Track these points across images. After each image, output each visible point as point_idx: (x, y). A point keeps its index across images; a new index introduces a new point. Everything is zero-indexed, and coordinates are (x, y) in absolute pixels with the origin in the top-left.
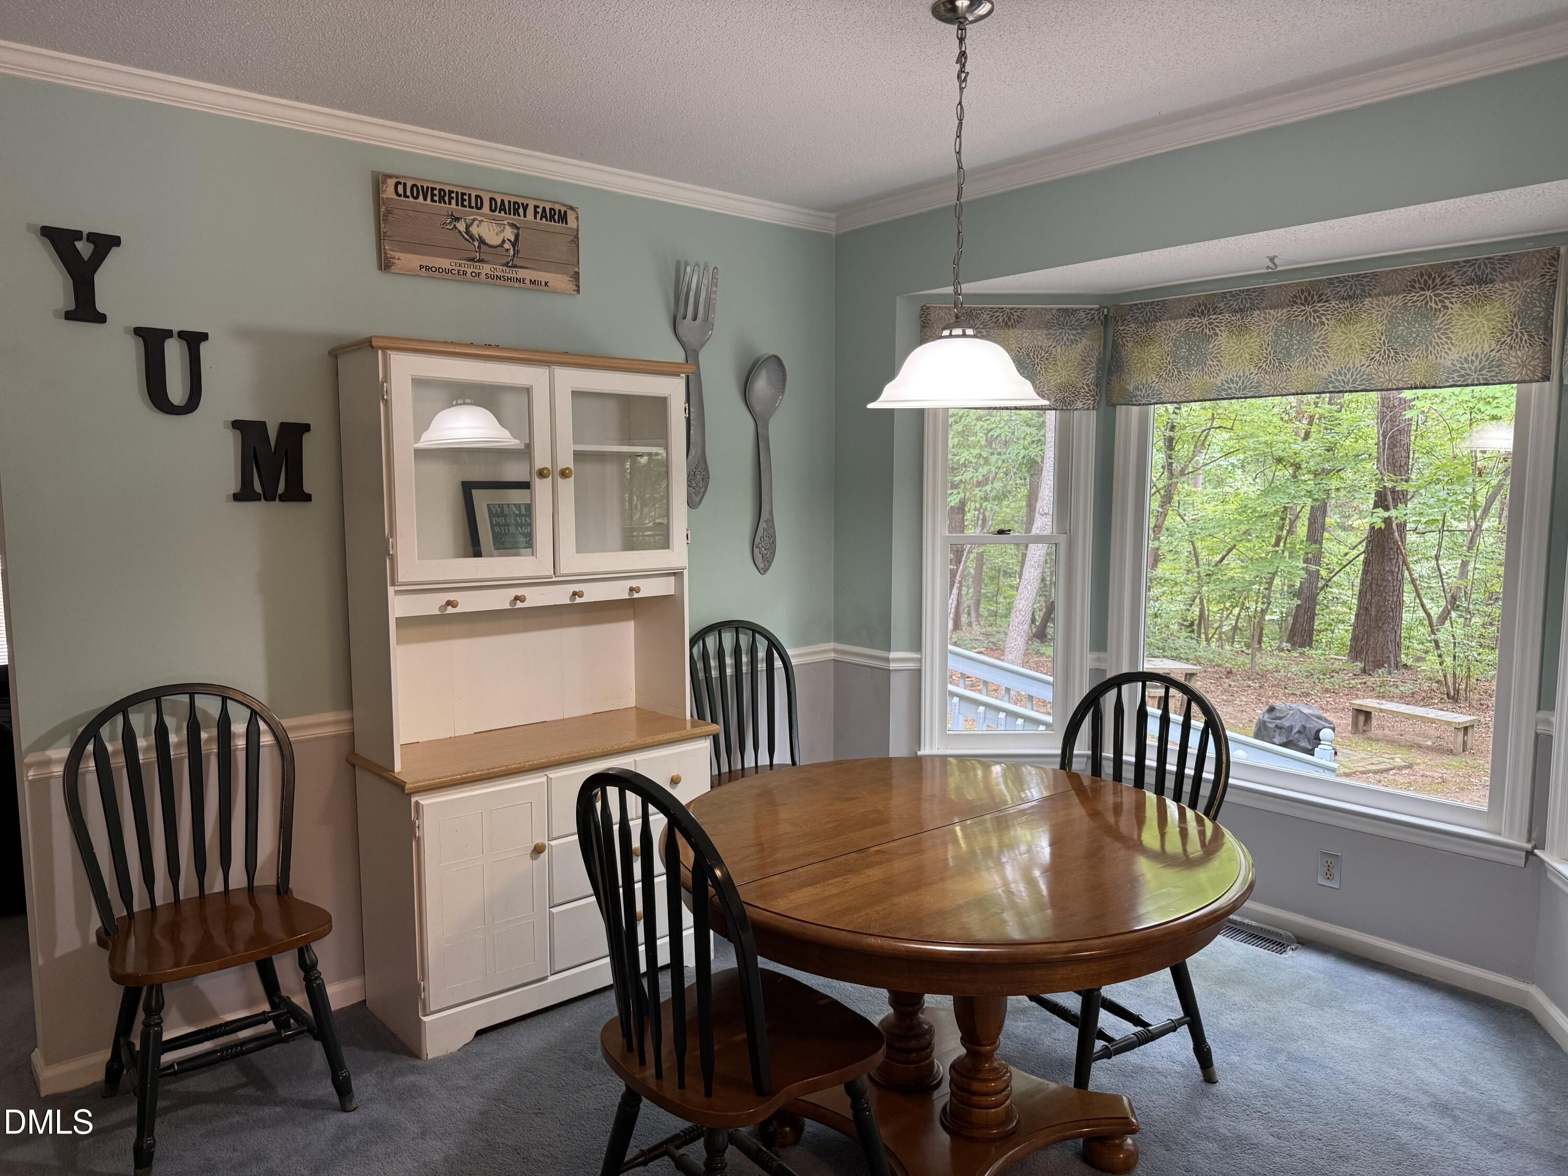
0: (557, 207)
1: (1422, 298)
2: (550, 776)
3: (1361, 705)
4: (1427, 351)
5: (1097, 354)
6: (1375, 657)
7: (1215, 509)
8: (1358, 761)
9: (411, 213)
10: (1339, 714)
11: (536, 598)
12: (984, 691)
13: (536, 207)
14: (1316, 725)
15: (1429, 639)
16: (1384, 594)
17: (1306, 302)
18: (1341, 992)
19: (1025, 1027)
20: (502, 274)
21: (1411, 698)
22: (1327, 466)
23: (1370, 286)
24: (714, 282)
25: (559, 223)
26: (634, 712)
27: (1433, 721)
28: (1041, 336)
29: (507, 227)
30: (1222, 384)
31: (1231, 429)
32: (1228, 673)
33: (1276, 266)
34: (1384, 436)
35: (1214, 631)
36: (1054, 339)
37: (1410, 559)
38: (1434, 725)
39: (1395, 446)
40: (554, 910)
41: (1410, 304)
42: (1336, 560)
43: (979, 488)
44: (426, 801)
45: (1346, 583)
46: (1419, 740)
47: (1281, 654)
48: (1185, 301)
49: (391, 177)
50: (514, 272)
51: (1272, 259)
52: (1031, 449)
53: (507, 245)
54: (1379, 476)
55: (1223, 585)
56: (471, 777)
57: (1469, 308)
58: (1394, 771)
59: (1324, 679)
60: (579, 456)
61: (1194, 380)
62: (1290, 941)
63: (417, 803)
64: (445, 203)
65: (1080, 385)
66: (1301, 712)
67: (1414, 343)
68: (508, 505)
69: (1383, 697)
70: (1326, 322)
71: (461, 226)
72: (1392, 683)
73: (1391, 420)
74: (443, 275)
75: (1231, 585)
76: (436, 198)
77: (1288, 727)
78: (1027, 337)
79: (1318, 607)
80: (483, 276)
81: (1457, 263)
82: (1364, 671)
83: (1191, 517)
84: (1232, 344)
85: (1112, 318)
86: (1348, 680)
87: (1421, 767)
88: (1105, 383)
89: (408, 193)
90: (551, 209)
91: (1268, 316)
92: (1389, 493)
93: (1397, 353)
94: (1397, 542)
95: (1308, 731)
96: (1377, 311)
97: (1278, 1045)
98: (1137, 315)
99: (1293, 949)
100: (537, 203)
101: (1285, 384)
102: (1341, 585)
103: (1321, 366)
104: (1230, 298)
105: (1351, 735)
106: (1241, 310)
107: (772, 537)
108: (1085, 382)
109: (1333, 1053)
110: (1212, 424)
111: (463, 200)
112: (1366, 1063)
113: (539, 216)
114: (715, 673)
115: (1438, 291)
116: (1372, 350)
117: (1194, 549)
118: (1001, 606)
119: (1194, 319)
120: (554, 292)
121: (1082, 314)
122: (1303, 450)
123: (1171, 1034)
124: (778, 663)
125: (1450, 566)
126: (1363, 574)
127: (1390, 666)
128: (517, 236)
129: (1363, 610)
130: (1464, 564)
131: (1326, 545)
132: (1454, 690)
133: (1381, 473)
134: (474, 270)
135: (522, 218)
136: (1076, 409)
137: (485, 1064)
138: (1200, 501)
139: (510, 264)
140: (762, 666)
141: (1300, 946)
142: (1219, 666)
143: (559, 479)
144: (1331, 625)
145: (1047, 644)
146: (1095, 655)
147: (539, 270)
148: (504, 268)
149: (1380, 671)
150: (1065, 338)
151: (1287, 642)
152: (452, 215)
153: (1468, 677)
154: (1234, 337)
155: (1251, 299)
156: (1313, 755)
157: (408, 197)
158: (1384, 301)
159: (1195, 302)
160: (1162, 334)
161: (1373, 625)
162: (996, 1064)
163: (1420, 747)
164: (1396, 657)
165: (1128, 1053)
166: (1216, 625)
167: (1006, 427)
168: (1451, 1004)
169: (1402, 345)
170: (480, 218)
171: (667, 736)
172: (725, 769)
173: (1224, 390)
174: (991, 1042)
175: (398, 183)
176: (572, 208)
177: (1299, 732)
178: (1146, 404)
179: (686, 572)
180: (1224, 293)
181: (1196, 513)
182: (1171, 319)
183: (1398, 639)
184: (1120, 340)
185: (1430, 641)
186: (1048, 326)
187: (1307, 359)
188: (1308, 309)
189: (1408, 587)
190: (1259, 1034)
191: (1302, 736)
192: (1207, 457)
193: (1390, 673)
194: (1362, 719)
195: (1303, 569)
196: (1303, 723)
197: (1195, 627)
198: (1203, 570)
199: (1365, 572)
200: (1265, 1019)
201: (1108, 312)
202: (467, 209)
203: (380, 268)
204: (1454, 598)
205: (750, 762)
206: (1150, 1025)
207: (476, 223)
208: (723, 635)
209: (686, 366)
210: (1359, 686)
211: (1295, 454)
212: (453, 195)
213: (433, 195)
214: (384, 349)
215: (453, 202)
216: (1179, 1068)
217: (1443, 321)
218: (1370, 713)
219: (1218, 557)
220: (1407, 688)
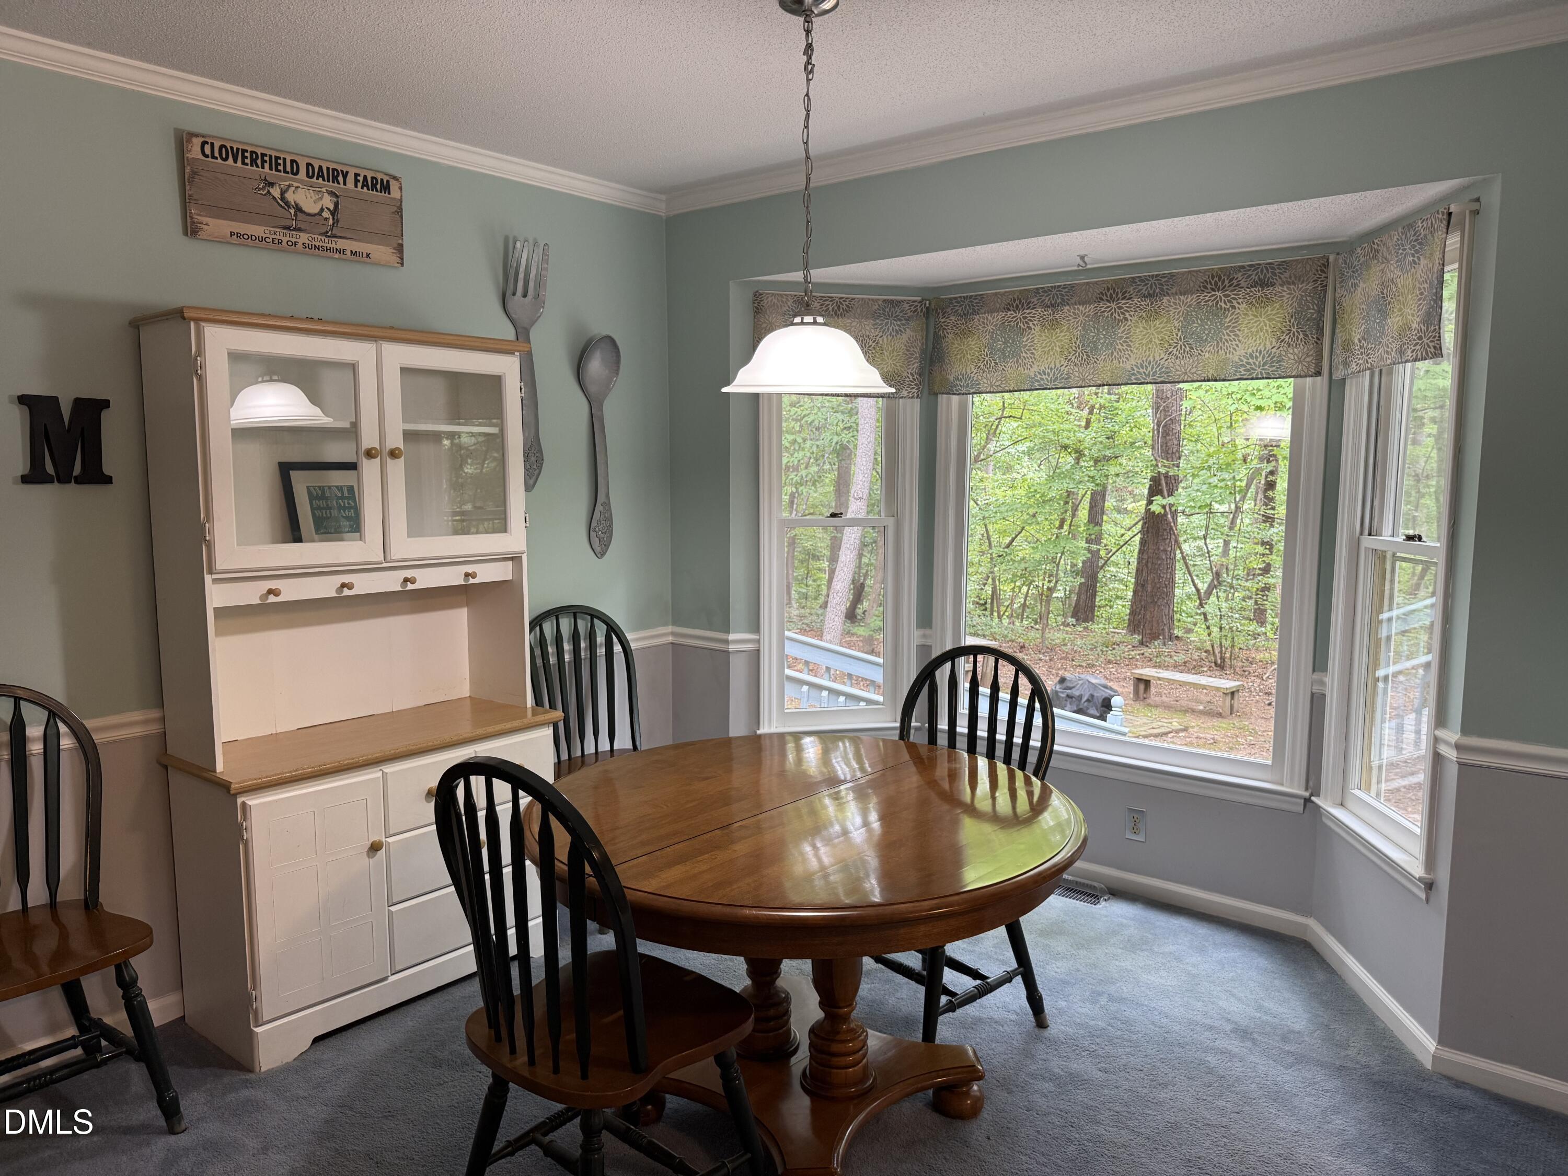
0: (379, 177)
1: (1213, 298)
2: (385, 771)
3: (1142, 675)
4: (1217, 347)
5: (920, 345)
6: (1151, 630)
7: (1004, 494)
8: (1140, 726)
9: (219, 175)
10: (1122, 683)
11: (364, 585)
12: (806, 670)
13: (357, 175)
14: (1103, 693)
15: (1199, 612)
16: (1159, 572)
17: (1111, 299)
18: (1150, 936)
19: (870, 990)
20: (321, 244)
21: (1184, 667)
22: (1108, 453)
23: (1168, 285)
24: (545, 258)
25: (381, 192)
26: (468, 702)
27: (1204, 687)
28: (868, 325)
29: (326, 195)
30: (1035, 375)
31: (1021, 418)
32: (1022, 647)
33: (1086, 263)
34: (1158, 426)
35: (1005, 609)
36: (881, 329)
37: (1181, 539)
38: (1205, 691)
39: (1168, 434)
40: (393, 909)
41: (1203, 304)
42: (1114, 541)
43: (795, 473)
44: (253, 801)
45: (1122, 562)
46: (1193, 705)
47: (1068, 629)
48: (1001, 295)
49: (197, 135)
50: (333, 242)
51: (1082, 258)
52: (844, 435)
53: (326, 214)
54: (1154, 462)
55: (1016, 564)
56: (301, 774)
57: (1254, 309)
58: (1172, 734)
59: (1107, 651)
60: (409, 436)
61: (1010, 371)
62: (1103, 892)
63: (244, 804)
64: (257, 166)
65: (905, 374)
66: (1089, 682)
67: (1206, 339)
68: (330, 487)
69: (1160, 667)
70: (1129, 318)
71: (276, 192)
72: (1166, 654)
73: (1164, 410)
74: (256, 243)
75: (1023, 565)
76: (248, 161)
77: (1079, 696)
78: (855, 327)
79: (1098, 585)
80: (300, 246)
81: (1243, 267)
82: (1142, 643)
83: (984, 502)
84: (1044, 338)
85: (933, 310)
86: (1128, 651)
87: (1195, 730)
88: (927, 375)
89: (217, 154)
90: (372, 178)
91: (1077, 311)
92: (1163, 478)
93: (1192, 348)
94: (1170, 523)
95: (1095, 700)
96: (1174, 309)
97: (1099, 989)
98: (957, 308)
99: (1105, 900)
100: (358, 171)
101: (1092, 376)
102: (1117, 565)
103: (1125, 360)
104: (1042, 294)
105: (1133, 702)
106: (1052, 305)
107: (609, 520)
108: (909, 371)
109: (1148, 991)
110: (1002, 414)
111: (277, 164)
112: (1176, 998)
113: (360, 185)
114: (553, 660)
115: (1227, 292)
116: (1170, 345)
117: (987, 531)
118: (810, 588)
119: (1009, 313)
120: (377, 264)
121: (906, 306)
122: (1088, 437)
123: (1008, 984)
124: (617, 648)
125: (1216, 545)
126: (1139, 553)
127: (1164, 638)
128: (336, 205)
129: (1140, 587)
130: (1226, 543)
131: (1105, 527)
132: (1221, 659)
133: (1156, 460)
134: (291, 239)
135: (342, 186)
136: (902, 398)
137: (326, 1071)
138: (991, 486)
139: (329, 234)
140: (601, 651)
141: (1111, 897)
142: (1013, 641)
143: (388, 459)
144: (1111, 601)
145: (857, 624)
146: (921, 632)
147: (360, 241)
148: (323, 238)
149: (1156, 643)
150: (891, 328)
151: (1072, 617)
152: (265, 180)
153: (1233, 646)
154: (1046, 330)
155: (1062, 295)
156: (1106, 721)
157: (216, 158)
158: (1180, 299)
159: (1011, 296)
160: (980, 327)
161: (1149, 600)
162: (852, 1025)
163: (1193, 711)
164: (1169, 629)
165: (967, 1006)
166: (1006, 604)
167: (820, 414)
168: (1243, 940)
169: (1196, 341)
170: (296, 184)
171: (508, 725)
172: (565, 757)
173: (1037, 381)
174: (848, 1003)
175: (204, 143)
176: (395, 178)
177: (1088, 700)
178: (966, 394)
179: (524, 557)
180: (1037, 289)
181: (988, 497)
182: (988, 313)
183: (1171, 612)
184: (941, 332)
185: (1200, 614)
186: (875, 316)
187: (1112, 353)
188: (1113, 305)
189: (1179, 565)
190: (1082, 980)
191: (1091, 704)
192: (998, 445)
193: (1164, 644)
194: (1142, 687)
195: (1085, 549)
196: (1091, 692)
197: (988, 606)
198: (994, 551)
199: (1141, 552)
200: (1086, 965)
201: (930, 304)
202: (282, 174)
203: (186, 233)
204: (1218, 575)
205: (590, 749)
206: (988, 978)
207: (292, 189)
208: (561, 620)
209: (517, 344)
210: (1138, 657)
211: (1080, 442)
212: (267, 158)
213: (244, 157)
214: (197, 320)
215: (267, 165)
216: (1014, 1017)
217: (1231, 320)
218: (1149, 681)
219: (1007, 540)
220: (1180, 658)
